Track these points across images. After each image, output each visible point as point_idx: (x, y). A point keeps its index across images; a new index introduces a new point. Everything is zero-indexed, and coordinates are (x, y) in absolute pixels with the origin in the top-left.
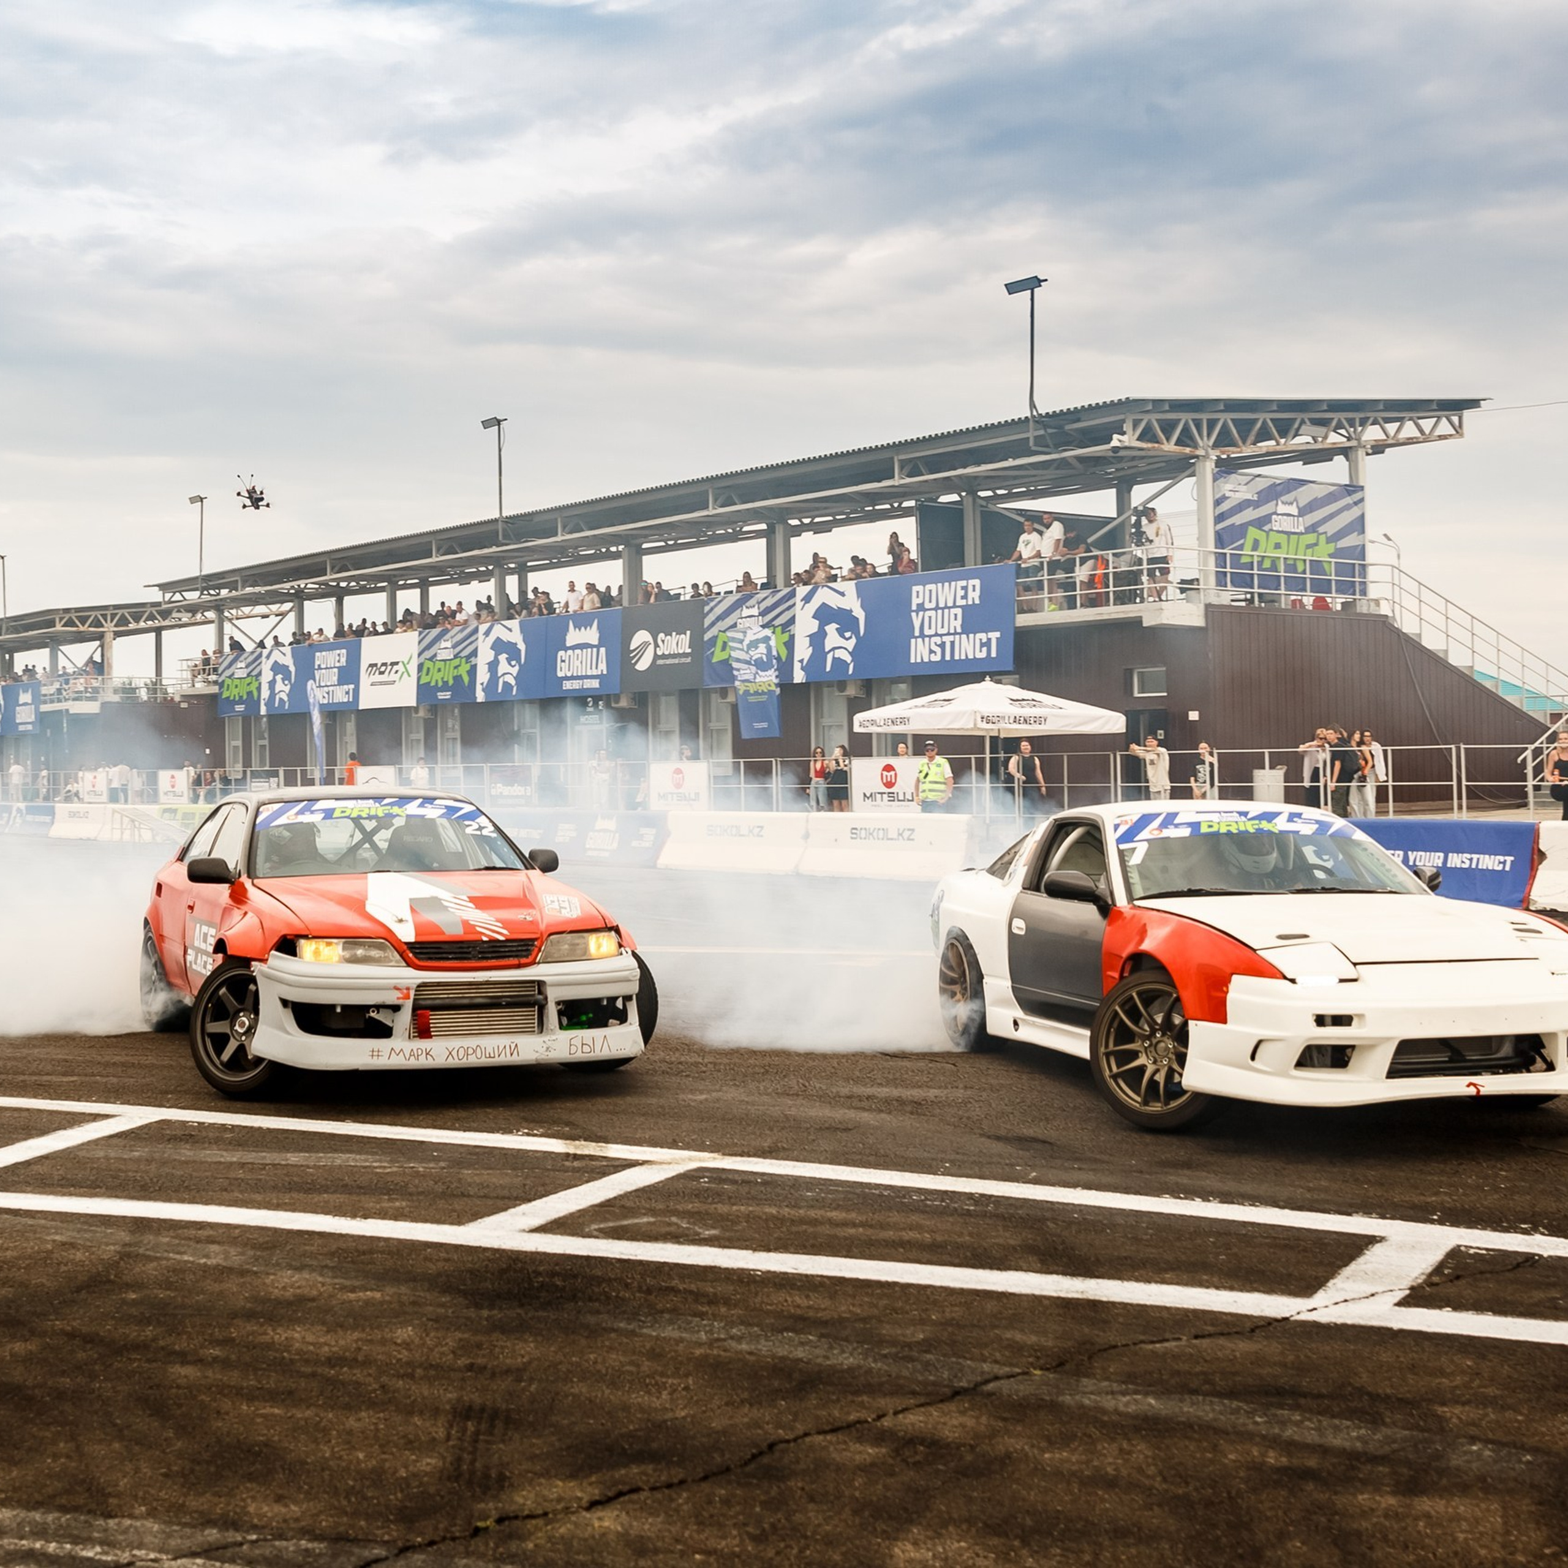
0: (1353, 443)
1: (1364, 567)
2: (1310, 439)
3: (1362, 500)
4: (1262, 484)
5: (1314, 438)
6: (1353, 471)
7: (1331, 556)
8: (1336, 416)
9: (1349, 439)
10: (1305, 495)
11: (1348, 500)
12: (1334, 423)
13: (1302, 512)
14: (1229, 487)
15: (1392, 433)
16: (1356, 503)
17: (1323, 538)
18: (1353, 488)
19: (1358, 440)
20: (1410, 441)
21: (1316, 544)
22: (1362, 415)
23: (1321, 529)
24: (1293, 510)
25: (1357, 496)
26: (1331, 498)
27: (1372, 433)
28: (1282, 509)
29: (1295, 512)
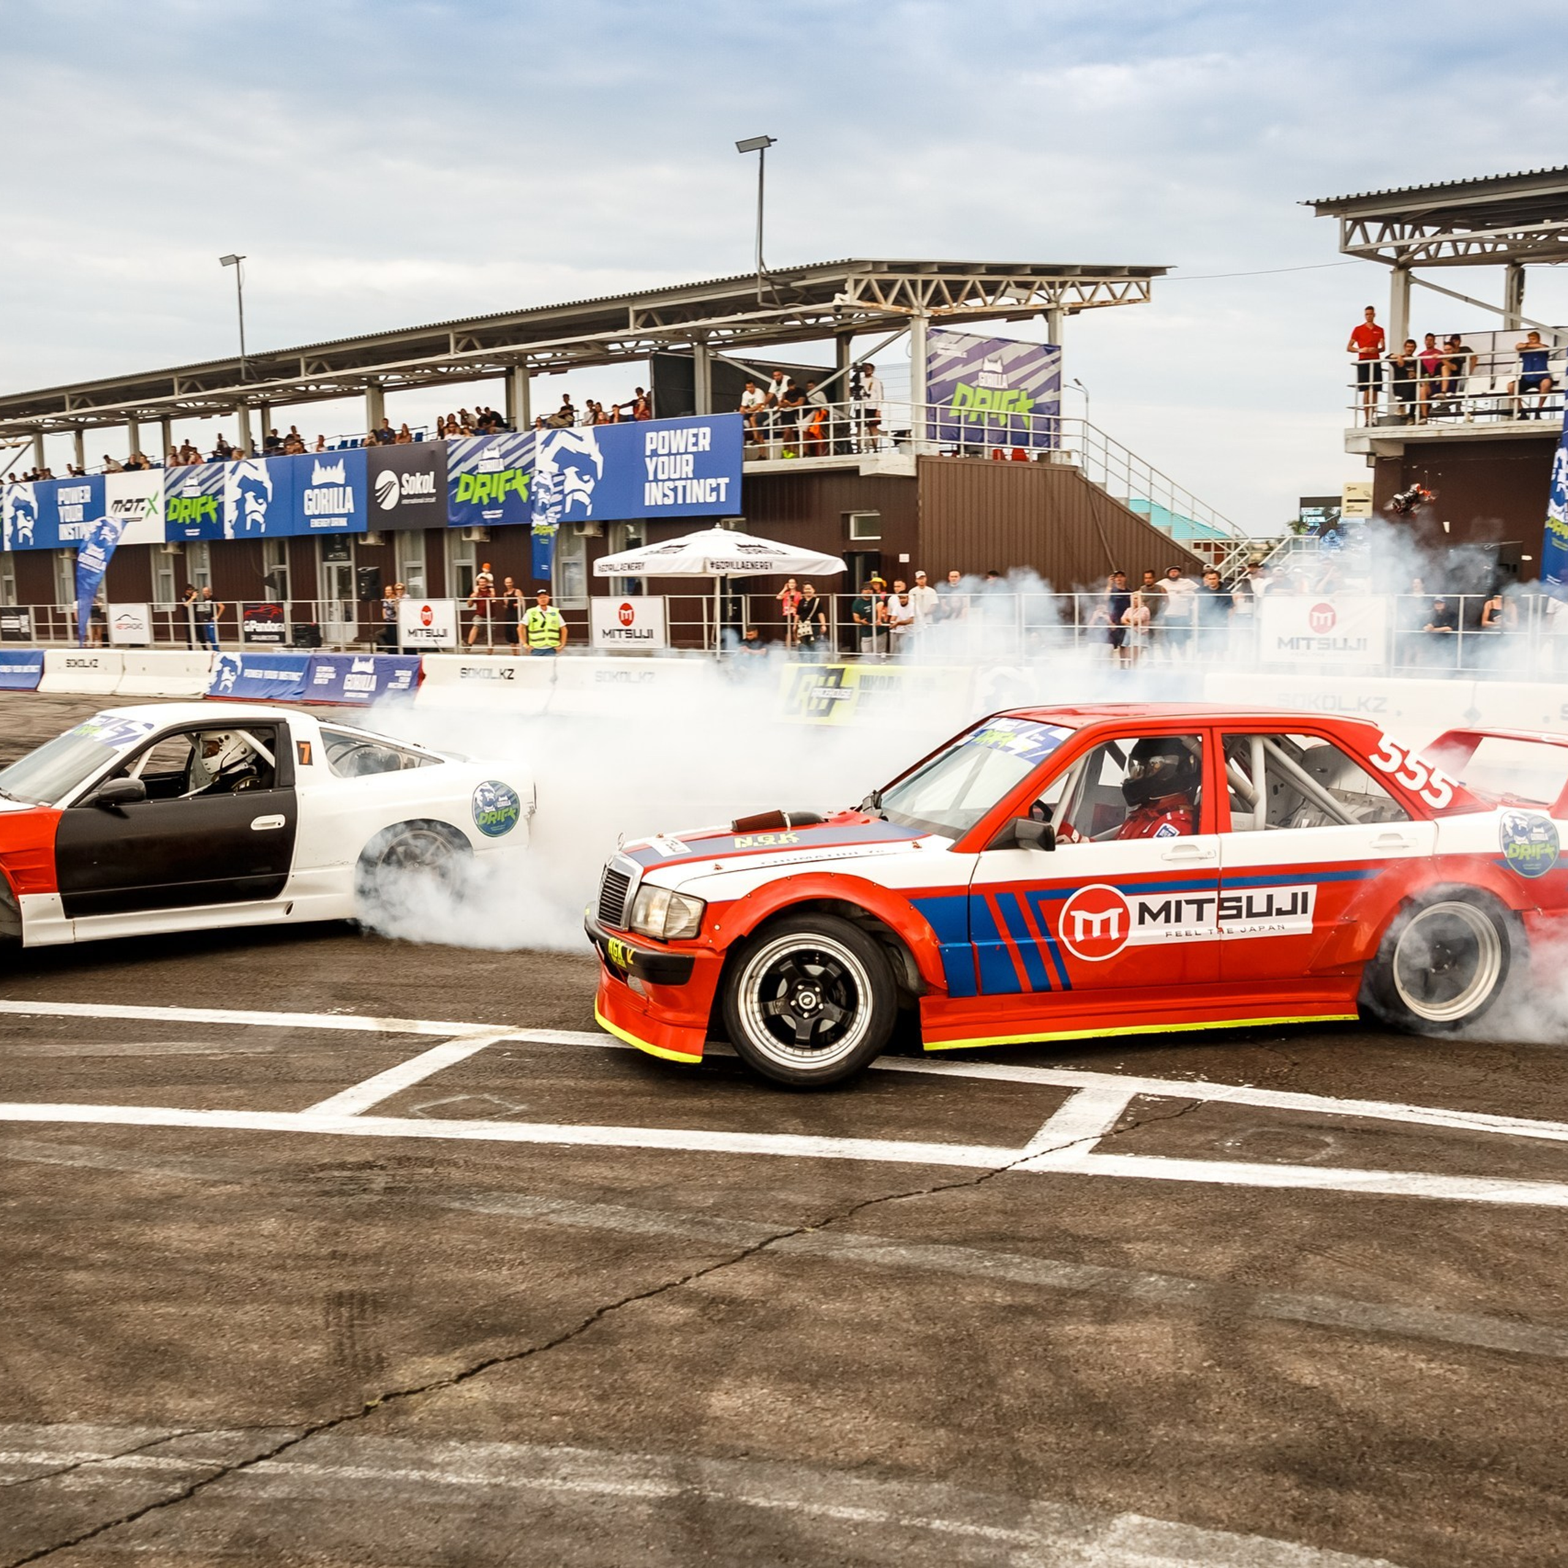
0: (1053, 306)
1: (1058, 421)
2: (1014, 301)
3: (1059, 359)
4: (971, 343)
5: (1018, 300)
6: (1052, 332)
7: (1031, 411)
8: (1039, 279)
9: (1049, 301)
10: (1009, 353)
11: (1048, 359)
12: (1036, 286)
13: (1007, 370)
14: (941, 345)
15: (1087, 296)
16: (1053, 362)
17: (1024, 394)
18: (1050, 348)
19: (1057, 302)
20: (1103, 304)
21: (1017, 400)
22: (1062, 279)
23: (1023, 386)
24: (998, 367)
25: (1055, 355)
26: (1031, 357)
27: (1070, 296)
28: (988, 366)
29: (1000, 369)
